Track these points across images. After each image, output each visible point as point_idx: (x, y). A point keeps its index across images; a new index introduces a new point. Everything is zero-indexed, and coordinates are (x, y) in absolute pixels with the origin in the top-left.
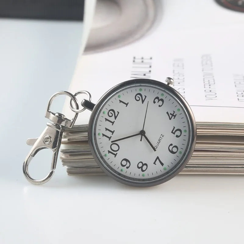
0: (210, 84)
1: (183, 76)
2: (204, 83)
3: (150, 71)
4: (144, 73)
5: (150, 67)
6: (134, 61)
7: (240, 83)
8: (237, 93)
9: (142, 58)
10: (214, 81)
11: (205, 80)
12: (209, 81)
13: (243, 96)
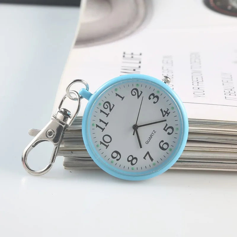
0: (198, 82)
1: (172, 72)
2: (193, 80)
3: (140, 67)
4: (134, 68)
5: (140, 63)
6: (124, 56)
7: (227, 82)
8: (224, 91)
9: (132, 54)
10: (202, 79)
11: (193, 78)
12: (197, 78)
13: (230, 95)
